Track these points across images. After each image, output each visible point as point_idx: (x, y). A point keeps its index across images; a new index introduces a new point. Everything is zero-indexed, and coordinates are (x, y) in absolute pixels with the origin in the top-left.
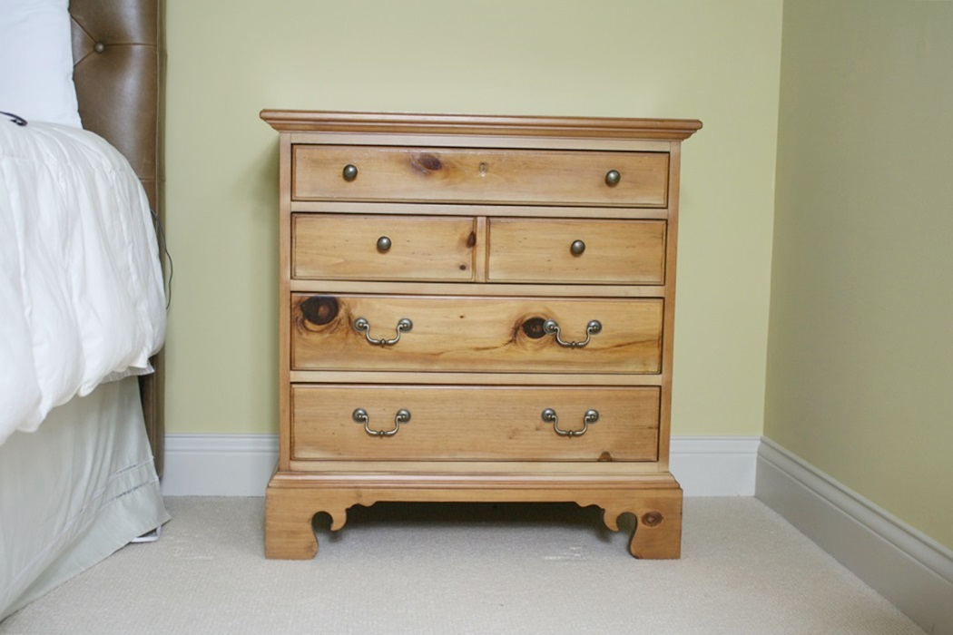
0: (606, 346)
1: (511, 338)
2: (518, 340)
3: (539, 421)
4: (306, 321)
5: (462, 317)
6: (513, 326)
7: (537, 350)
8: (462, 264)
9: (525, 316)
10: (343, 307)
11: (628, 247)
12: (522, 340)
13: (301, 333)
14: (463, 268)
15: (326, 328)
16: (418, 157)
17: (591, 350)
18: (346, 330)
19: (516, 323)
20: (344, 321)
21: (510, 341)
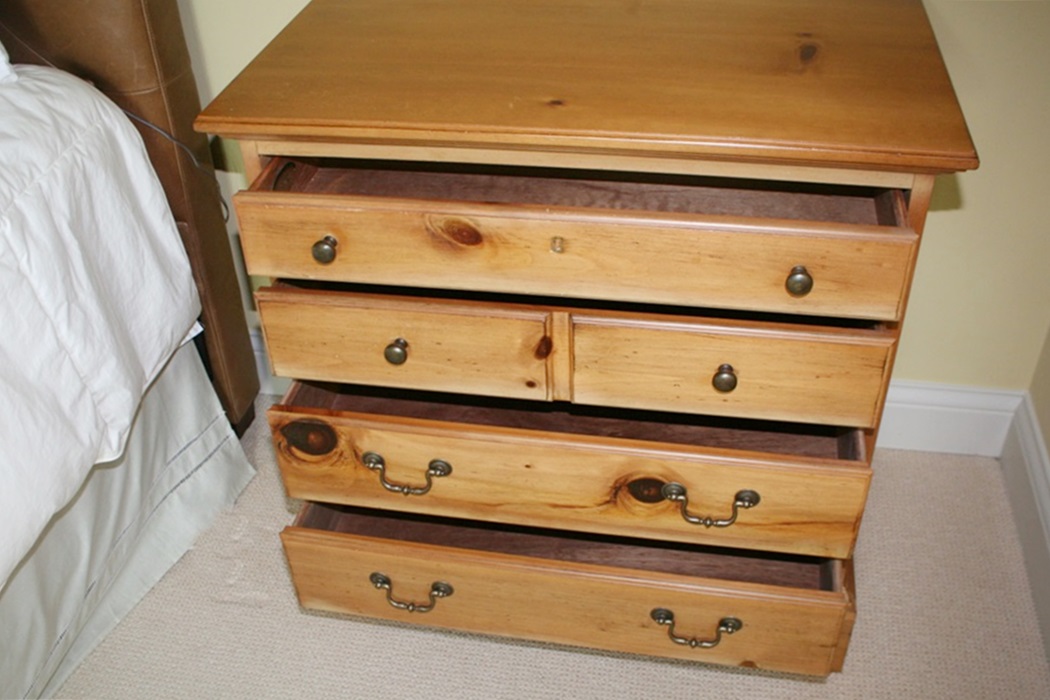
0: (765, 522)
1: (608, 498)
2: (618, 500)
3: (647, 619)
4: (294, 449)
5: (528, 466)
6: (611, 484)
7: (649, 516)
8: (529, 379)
9: (631, 475)
10: (343, 437)
11: (818, 377)
12: (626, 502)
13: (289, 462)
14: (531, 384)
15: (324, 460)
16: (442, 224)
17: (739, 524)
18: (353, 465)
19: (616, 482)
20: (348, 453)
21: (607, 502)
